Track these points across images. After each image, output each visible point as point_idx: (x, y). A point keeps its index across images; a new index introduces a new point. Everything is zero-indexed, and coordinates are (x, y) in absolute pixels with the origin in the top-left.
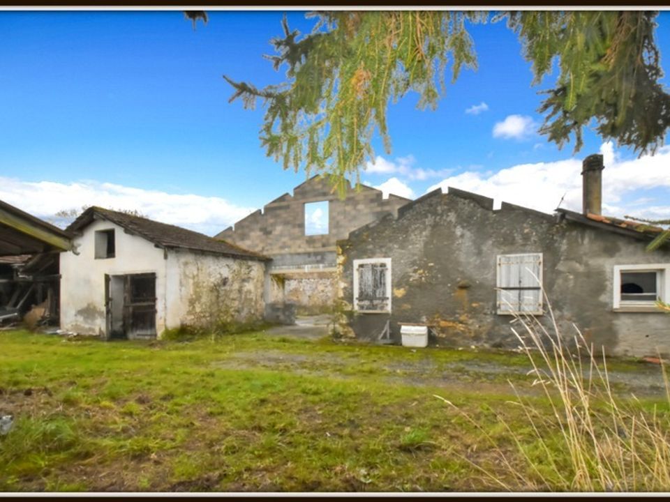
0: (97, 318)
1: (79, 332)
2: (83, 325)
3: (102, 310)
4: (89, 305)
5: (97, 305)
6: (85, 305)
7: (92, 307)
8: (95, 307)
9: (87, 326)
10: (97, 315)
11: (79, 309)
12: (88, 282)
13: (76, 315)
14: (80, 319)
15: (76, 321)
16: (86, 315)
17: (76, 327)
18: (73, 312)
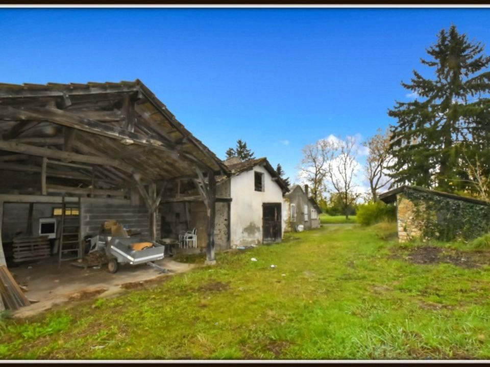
0: (255, 233)
1: (245, 245)
2: (247, 239)
3: (259, 226)
4: (251, 223)
5: (256, 223)
6: (248, 224)
7: (253, 225)
8: (255, 225)
9: (250, 240)
10: (256, 230)
11: (245, 227)
12: (250, 206)
13: (243, 233)
14: (246, 234)
15: (243, 237)
16: (249, 231)
17: (243, 242)
18: (241, 231)
